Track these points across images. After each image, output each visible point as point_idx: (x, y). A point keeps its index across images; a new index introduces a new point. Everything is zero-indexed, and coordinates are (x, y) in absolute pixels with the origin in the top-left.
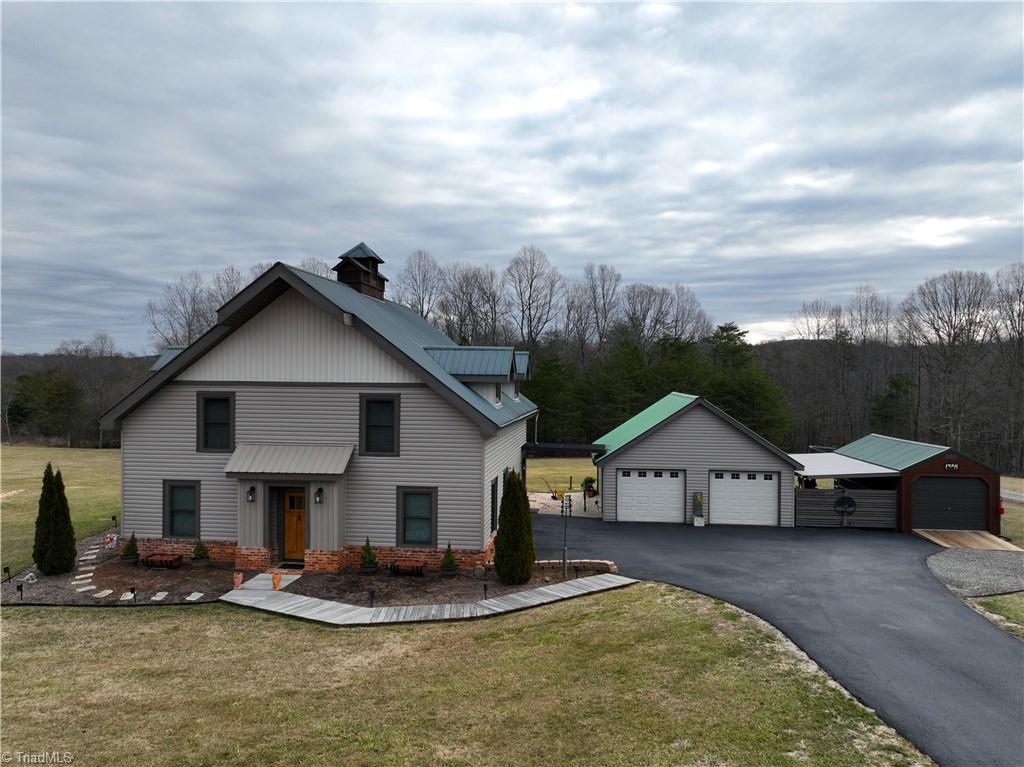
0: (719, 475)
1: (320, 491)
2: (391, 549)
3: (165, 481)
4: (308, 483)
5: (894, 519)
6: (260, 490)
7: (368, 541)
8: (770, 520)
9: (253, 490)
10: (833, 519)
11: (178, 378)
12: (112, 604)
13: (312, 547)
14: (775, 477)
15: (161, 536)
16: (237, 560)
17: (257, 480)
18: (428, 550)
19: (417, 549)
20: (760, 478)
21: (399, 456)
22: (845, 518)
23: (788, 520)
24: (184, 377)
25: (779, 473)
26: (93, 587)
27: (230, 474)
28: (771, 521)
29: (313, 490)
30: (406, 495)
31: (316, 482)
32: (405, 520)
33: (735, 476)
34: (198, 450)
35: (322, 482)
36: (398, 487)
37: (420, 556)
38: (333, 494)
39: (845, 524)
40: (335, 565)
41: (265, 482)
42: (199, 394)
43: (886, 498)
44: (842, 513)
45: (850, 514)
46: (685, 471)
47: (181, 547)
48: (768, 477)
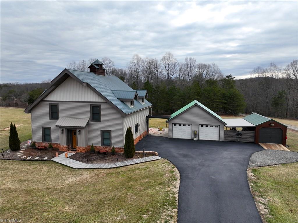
0: (202, 126)
1: (80, 131)
2: (99, 147)
3: (42, 127)
4: (77, 129)
5: (253, 140)
6: (65, 130)
7: (92, 145)
8: (216, 139)
9: (63, 130)
10: (235, 139)
11: (44, 100)
12: (25, 160)
13: (78, 146)
14: (218, 127)
15: (42, 141)
16: (60, 148)
17: (64, 128)
18: (109, 147)
19: (106, 147)
20: (214, 127)
21: (101, 122)
22: (239, 139)
23: (222, 139)
24: (45, 99)
25: (220, 125)
26: (22, 155)
27: (57, 126)
28: (217, 139)
29: (78, 131)
30: (103, 132)
31: (79, 129)
32: (103, 139)
33: (207, 126)
34: (50, 119)
35: (80, 129)
36: (101, 130)
37: (108, 149)
38: (83, 132)
39: (239, 141)
40: (84, 151)
41: (66, 128)
42: (49, 104)
43: (252, 133)
44: (238, 138)
45: (240, 138)
46: (192, 124)
47: (46, 144)
48: (216, 127)
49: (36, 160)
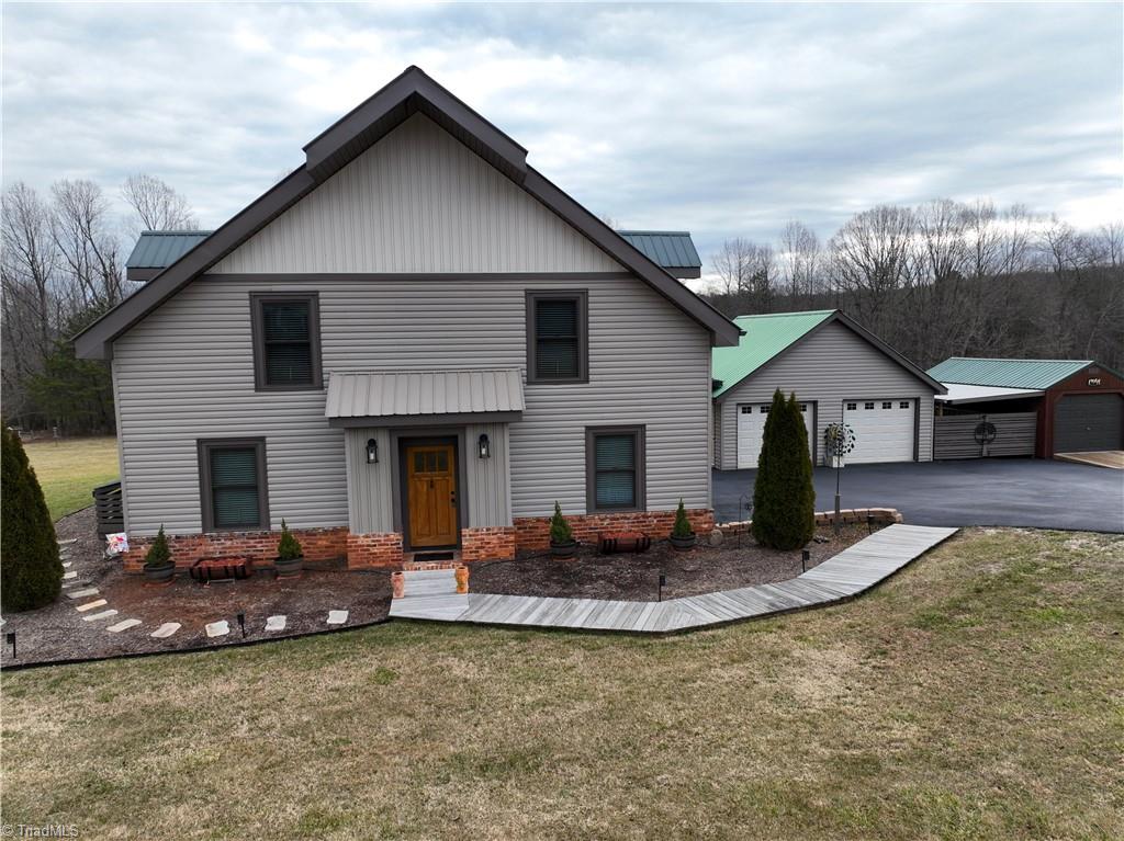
0: (852, 406)
1: (483, 439)
2: (581, 519)
3: (200, 442)
4: (463, 427)
5: (1033, 444)
6: (384, 443)
7: (558, 510)
8: (903, 454)
9: (372, 444)
10: (971, 449)
11: (214, 270)
13: (473, 524)
14: (912, 405)
15: (199, 530)
16: (351, 556)
17: (376, 428)
18: (634, 515)
19: (618, 515)
20: (896, 406)
21: (587, 381)
22: (985, 447)
23: (926, 454)
24: (225, 268)
25: (917, 400)
27: (336, 421)
28: (906, 456)
29: (471, 440)
30: (599, 437)
31: (475, 425)
32: (597, 474)
33: (869, 406)
34: (257, 389)
35: (484, 425)
36: (588, 428)
37: (623, 526)
38: (501, 441)
39: (985, 454)
40: (511, 548)
41: (391, 430)
42: (253, 296)
43: (1025, 421)
44: (982, 442)
45: (990, 441)
46: (815, 403)
47: (229, 546)
48: (904, 405)
49: (276, 638)
